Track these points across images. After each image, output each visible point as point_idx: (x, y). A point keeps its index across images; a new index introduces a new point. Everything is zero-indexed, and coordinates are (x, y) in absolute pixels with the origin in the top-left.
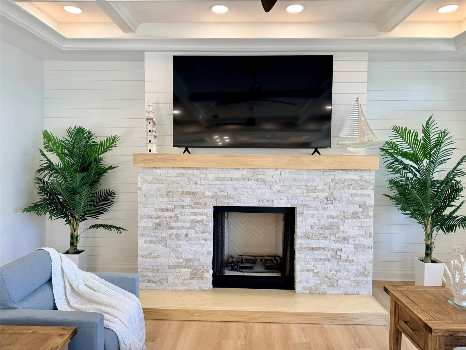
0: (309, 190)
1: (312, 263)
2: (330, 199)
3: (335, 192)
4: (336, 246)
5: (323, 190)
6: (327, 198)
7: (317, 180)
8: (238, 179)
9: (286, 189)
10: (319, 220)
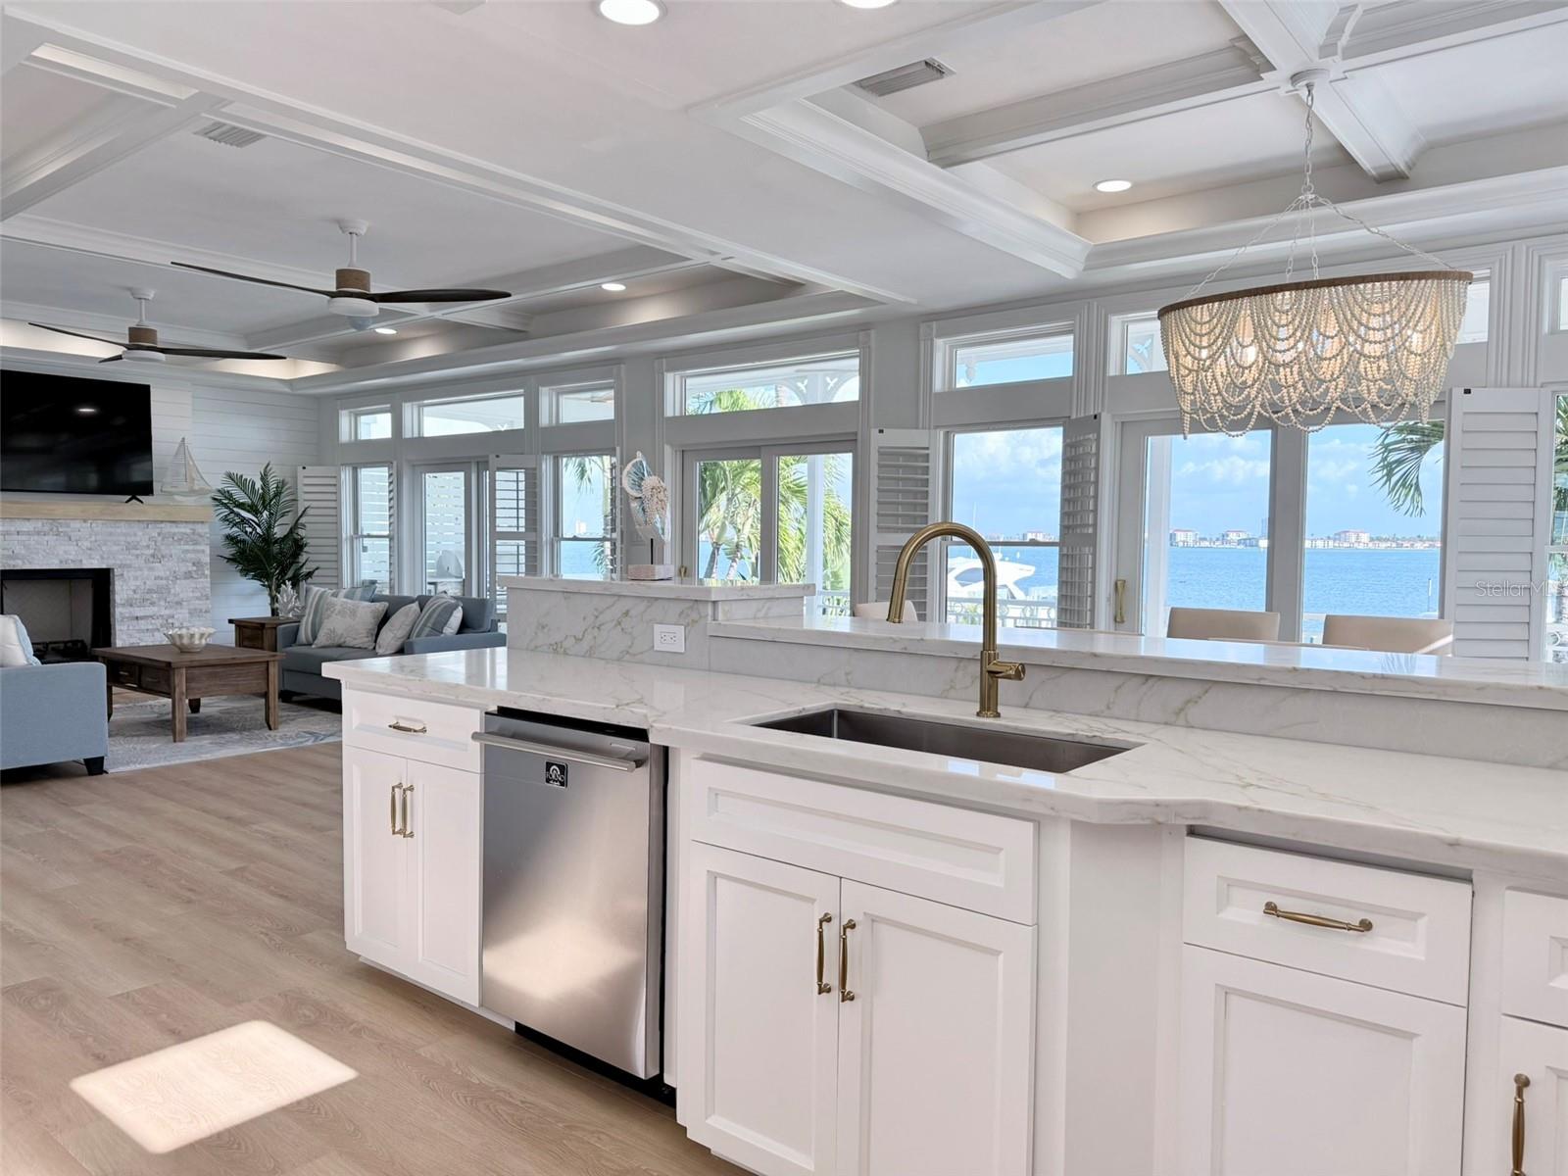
0: (129, 547)
1: (138, 635)
2: (157, 557)
3: (163, 548)
4: (167, 612)
5: (148, 547)
6: (153, 556)
7: (141, 534)
8: (28, 533)
9: (99, 545)
10: (145, 583)
